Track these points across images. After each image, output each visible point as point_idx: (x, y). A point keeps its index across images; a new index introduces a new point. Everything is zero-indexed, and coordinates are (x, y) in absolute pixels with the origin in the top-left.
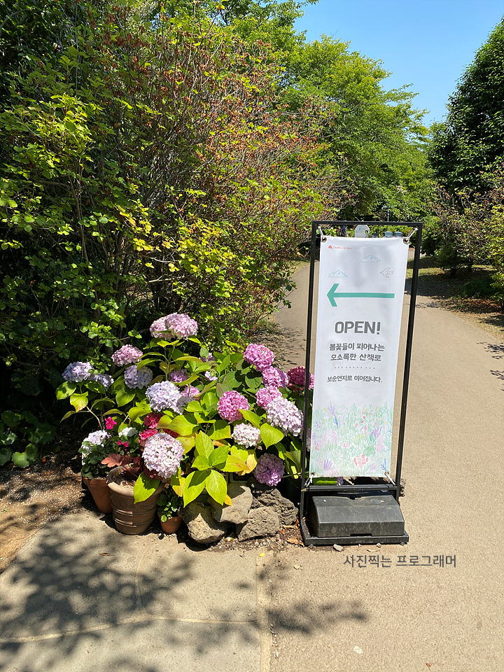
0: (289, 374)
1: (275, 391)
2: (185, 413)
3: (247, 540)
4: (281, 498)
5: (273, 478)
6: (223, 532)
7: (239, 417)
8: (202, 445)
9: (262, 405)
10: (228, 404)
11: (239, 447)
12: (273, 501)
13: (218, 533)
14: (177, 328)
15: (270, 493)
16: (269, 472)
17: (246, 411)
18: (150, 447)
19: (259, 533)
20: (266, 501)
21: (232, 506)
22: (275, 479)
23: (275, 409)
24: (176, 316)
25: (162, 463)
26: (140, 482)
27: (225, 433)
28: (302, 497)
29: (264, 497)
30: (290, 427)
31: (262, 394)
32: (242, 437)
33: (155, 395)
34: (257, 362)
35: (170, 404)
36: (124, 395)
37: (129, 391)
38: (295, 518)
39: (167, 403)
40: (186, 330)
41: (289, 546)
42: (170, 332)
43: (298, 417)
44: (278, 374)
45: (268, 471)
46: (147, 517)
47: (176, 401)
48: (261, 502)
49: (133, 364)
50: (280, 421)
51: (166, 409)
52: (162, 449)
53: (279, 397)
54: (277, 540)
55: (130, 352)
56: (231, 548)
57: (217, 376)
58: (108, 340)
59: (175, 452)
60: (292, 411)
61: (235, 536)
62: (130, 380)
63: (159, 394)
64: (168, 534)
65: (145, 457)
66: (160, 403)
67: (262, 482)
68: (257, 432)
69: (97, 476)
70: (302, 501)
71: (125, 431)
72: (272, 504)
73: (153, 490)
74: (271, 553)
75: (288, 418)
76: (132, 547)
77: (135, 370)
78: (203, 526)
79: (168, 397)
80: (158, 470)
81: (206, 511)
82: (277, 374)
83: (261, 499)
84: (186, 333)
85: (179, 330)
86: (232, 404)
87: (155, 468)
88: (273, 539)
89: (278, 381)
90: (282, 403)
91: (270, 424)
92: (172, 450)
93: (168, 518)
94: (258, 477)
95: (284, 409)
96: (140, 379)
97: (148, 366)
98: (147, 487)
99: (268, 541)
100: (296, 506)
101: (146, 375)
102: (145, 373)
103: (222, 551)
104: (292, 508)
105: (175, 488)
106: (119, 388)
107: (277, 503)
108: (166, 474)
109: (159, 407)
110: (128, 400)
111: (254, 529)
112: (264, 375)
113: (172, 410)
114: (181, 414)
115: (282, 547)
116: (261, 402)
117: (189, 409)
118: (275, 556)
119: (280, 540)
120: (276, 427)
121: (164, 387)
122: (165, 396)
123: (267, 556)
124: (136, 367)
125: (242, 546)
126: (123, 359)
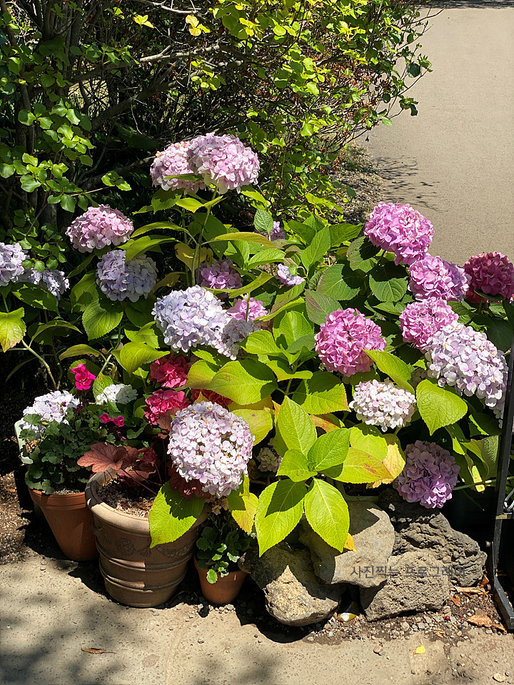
0: (468, 270)
1: (442, 310)
2: (243, 356)
3: (385, 618)
4: (452, 533)
5: (435, 491)
6: (336, 604)
7: (364, 365)
8: (292, 428)
9: (416, 340)
10: (340, 338)
11: (366, 430)
12: (433, 538)
13: (327, 605)
14: (217, 168)
15: (427, 522)
16: (428, 479)
17: (380, 352)
18: (184, 432)
19: (410, 605)
20: (419, 537)
21: (356, 552)
22: (440, 493)
23: (449, 348)
24: (213, 142)
25: (212, 467)
26: (160, 503)
27: (335, 400)
28: (498, 530)
29: (415, 531)
30: (482, 387)
31: (413, 316)
32: (375, 410)
33: (175, 318)
34: (397, 245)
35: (207, 337)
36: (99, 315)
37: (109, 306)
38: (480, 574)
39: (200, 335)
40: (236, 172)
41: (474, 631)
42: (200, 177)
43: (497, 366)
44: (446, 271)
45: (426, 479)
46: (172, 573)
47: (221, 331)
48: (409, 539)
49: (113, 247)
50: (459, 375)
51: (200, 347)
52: (212, 437)
53: (455, 323)
54: (447, 619)
55: (107, 221)
56: (351, 635)
57: (302, 275)
58: (65, 197)
59: (239, 443)
60: (486, 353)
61: (359, 610)
62: (112, 282)
63: (183, 315)
64: (217, 605)
65: (175, 453)
66: (187, 334)
67: (410, 500)
68: (406, 397)
69: (60, 487)
70: (497, 538)
71: (109, 393)
72: (431, 545)
73: (191, 520)
74: (438, 645)
75: (478, 370)
76: (146, 633)
77: (121, 262)
78: (295, 592)
79: (203, 322)
80: (203, 481)
81: (298, 561)
82: (444, 271)
83: (409, 533)
84: (238, 180)
85: (223, 174)
86: (350, 339)
87: (197, 476)
88: (438, 617)
89: (446, 288)
90: (464, 336)
91: (434, 381)
92: (232, 438)
93: (219, 574)
94: (403, 490)
95: (468, 349)
96: (133, 280)
97: (149, 253)
98: (178, 512)
99: (428, 620)
100: (484, 548)
101: (145, 272)
102: (142, 267)
103: (335, 641)
104: (475, 553)
105: (236, 515)
106: (86, 299)
107: (443, 542)
108: (220, 489)
109: (185, 343)
110: (108, 325)
111: (400, 597)
112: (414, 274)
113: (213, 351)
114: (233, 358)
115: (460, 633)
116: (413, 333)
117: (250, 347)
118: (448, 653)
119: (453, 619)
120: (448, 387)
121: (193, 300)
122: (197, 320)
123: (430, 653)
124: (122, 254)
125: (374, 631)
126: (92, 236)
